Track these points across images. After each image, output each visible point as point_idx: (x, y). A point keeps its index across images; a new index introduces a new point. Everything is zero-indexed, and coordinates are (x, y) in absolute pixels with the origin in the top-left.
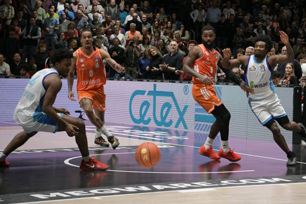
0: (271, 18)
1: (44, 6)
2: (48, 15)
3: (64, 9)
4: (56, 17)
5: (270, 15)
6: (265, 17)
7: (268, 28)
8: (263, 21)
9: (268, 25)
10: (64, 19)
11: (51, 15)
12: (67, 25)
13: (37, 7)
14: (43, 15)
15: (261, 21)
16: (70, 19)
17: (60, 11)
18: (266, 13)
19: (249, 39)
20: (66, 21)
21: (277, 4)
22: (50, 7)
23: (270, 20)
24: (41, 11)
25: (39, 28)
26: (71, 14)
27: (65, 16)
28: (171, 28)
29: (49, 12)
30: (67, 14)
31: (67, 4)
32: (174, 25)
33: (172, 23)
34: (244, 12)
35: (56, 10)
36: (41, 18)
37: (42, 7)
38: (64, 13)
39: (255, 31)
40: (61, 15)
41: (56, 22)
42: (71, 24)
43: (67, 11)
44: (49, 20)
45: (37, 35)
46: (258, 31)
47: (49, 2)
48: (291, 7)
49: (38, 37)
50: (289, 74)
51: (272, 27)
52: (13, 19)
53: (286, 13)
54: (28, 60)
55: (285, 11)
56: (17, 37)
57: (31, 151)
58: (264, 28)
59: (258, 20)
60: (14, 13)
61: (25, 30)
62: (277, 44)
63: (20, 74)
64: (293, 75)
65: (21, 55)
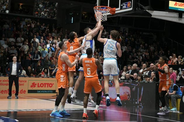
0: (145, 50)
1: (41, 45)
2: (43, 50)
3: (50, 46)
4: (46, 50)
5: (144, 50)
6: (142, 50)
7: (143, 55)
8: (141, 52)
9: (143, 54)
10: (50, 51)
11: (44, 50)
12: (51, 54)
13: (38, 46)
14: (40, 49)
15: (139, 52)
16: (53, 51)
17: (48, 48)
18: (142, 49)
19: (134, 60)
20: (50, 52)
21: (146, 44)
22: (44, 46)
23: (144, 52)
24: (40, 47)
25: (39, 55)
26: (53, 49)
27: (50, 50)
28: (98, 55)
29: (43, 48)
30: (51, 49)
31: (51, 44)
32: (99, 54)
33: (98, 53)
34: (132, 48)
35: (46, 47)
36: (40, 51)
37: (40, 45)
38: (50, 49)
39: (137, 57)
40: (49, 49)
41: (46, 53)
42: (53, 53)
43: (51, 47)
45: (38, 58)
46: (138, 57)
47: (44, 44)
48: (154, 46)
49: (38, 59)
50: (153, 77)
51: (145, 55)
52: (28, 51)
53: (152, 48)
54: (34, 69)
55: (151, 48)
56: (30, 59)
57: (36, 110)
58: (142, 55)
60: (28, 49)
61: (33, 56)
62: (147, 63)
63: (31, 76)
64: (155, 77)
65: (31, 67)
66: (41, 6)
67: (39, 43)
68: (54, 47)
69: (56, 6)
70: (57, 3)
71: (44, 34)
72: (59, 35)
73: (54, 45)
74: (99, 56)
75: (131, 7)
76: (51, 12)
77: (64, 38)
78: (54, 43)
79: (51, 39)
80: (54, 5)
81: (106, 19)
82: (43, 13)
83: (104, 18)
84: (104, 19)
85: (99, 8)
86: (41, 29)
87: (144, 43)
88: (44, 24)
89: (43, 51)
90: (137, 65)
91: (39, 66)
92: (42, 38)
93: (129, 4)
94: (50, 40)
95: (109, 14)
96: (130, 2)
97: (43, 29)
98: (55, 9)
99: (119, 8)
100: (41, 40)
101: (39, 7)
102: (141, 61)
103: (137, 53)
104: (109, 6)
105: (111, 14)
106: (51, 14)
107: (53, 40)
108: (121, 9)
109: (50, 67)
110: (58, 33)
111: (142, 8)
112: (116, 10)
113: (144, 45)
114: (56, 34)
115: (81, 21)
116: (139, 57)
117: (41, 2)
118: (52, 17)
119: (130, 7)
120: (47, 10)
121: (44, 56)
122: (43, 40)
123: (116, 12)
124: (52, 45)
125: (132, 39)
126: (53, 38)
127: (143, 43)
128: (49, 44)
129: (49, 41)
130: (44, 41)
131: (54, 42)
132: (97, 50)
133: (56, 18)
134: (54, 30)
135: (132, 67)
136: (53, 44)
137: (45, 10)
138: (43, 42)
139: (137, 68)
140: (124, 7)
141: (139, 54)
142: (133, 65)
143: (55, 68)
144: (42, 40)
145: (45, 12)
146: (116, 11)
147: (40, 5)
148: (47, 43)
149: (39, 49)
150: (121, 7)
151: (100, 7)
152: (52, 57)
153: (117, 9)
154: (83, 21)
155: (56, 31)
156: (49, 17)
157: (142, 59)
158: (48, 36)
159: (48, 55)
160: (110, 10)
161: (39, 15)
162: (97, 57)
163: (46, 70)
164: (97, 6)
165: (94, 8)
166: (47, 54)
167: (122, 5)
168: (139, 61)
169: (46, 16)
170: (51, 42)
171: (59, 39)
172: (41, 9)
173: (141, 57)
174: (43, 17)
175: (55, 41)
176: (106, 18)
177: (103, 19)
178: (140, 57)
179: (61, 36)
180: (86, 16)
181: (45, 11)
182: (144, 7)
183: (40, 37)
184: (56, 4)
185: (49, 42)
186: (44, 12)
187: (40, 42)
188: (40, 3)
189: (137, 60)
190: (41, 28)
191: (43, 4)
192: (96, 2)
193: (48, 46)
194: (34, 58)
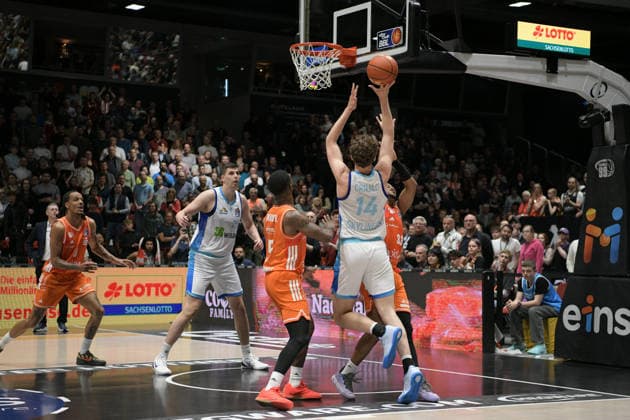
0: (449, 176)
1: (133, 168)
2: (139, 181)
3: (159, 170)
4: (150, 183)
5: (447, 173)
6: (439, 175)
7: (444, 190)
8: (437, 181)
9: (444, 186)
10: (160, 186)
11: (144, 181)
12: (165, 193)
13: (123, 169)
14: (131, 180)
15: (432, 181)
16: (169, 185)
17: (155, 175)
18: (441, 170)
20: (162, 187)
21: (452, 157)
22: (141, 169)
23: (447, 179)
24: (129, 174)
25: (127, 199)
26: (170, 178)
27: (161, 181)
28: (307, 194)
29: (140, 176)
30: (164, 177)
31: (164, 164)
32: (310, 190)
33: (308, 186)
35: (148, 174)
36: (129, 185)
37: (130, 169)
38: (160, 177)
39: (426, 195)
40: (156, 180)
41: (150, 190)
42: (169, 192)
43: (164, 174)
44: (140, 187)
45: (124, 208)
46: (429, 196)
47: (140, 163)
48: (476, 160)
49: (126, 210)
50: (474, 254)
51: (449, 189)
53: (470, 168)
54: (114, 242)
55: (467, 166)
56: (98, 211)
57: (122, 365)
58: (439, 191)
59: (429, 180)
60: (93, 178)
62: (457, 213)
64: (480, 255)
65: (104, 237)
66: (127, 45)
67: (127, 163)
68: (171, 173)
69: (175, 45)
70: (178, 37)
71: (141, 132)
72: (188, 135)
73: (172, 167)
74: (310, 196)
75: (403, 45)
76: (158, 64)
77: (202, 144)
78: (172, 161)
79: (163, 148)
80: (169, 43)
81: (329, 83)
82: (137, 68)
83: (322, 79)
84: (322, 82)
85: (306, 48)
86: (130, 117)
87: (447, 152)
88: (139, 102)
89: (138, 185)
90: (425, 222)
91: (128, 231)
92: (136, 144)
93: (397, 34)
94: (160, 152)
95: (338, 65)
96: (401, 28)
97: (136, 117)
98: (171, 56)
99: (368, 49)
100: (133, 151)
101: (122, 50)
102: (437, 207)
103: (427, 184)
104: (338, 43)
105: (343, 66)
106: (160, 71)
107: (169, 152)
108: (374, 49)
109: (161, 235)
110: (183, 128)
111: (437, 47)
112: (358, 53)
113: (446, 158)
114: (176, 131)
115: (254, 90)
116: (432, 195)
117: (129, 33)
118: (163, 80)
119: (401, 42)
120: (148, 58)
121: (144, 199)
122: (138, 152)
123: (359, 60)
124: (165, 167)
125: (409, 143)
126: (170, 145)
127: (443, 151)
128: (158, 163)
129: (156, 154)
130: (142, 154)
131: (173, 158)
132: (306, 179)
133: (175, 82)
134: (170, 120)
135: (411, 227)
136: (168, 164)
137: (141, 58)
138: (139, 156)
139: (426, 230)
140: (383, 43)
141: (432, 186)
142: (414, 221)
143: (178, 235)
144: (135, 152)
145: (142, 65)
146: (358, 56)
147: (125, 43)
148: (150, 161)
149: (128, 178)
150: (374, 43)
151: (310, 44)
152: (168, 203)
153: (360, 51)
154: (259, 90)
155: (176, 123)
156: (154, 79)
157: (441, 202)
158: (153, 139)
159: (154, 197)
160: (339, 53)
161: (124, 73)
162: (306, 198)
163: (149, 245)
164: (299, 42)
165: (292, 49)
166: (152, 195)
167: (376, 39)
168: (434, 207)
169: (145, 78)
170: (162, 157)
171: (187, 146)
172: (127, 55)
173: (438, 196)
174: (137, 80)
175: (174, 153)
176: (329, 79)
177: (319, 83)
178: (435, 196)
179: (193, 137)
180: (267, 76)
181: (142, 61)
182: (442, 43)
183: (128, 141)
184: (173, 39)
185: (157, 158)
186: (138, 65)
187: (130, 159)
188: (125, 36)
189: (426, 205)
190: (130, 113)
191: (135, 38)
192: (298, 30)
193: (155, 169)
194: (111, 208)
